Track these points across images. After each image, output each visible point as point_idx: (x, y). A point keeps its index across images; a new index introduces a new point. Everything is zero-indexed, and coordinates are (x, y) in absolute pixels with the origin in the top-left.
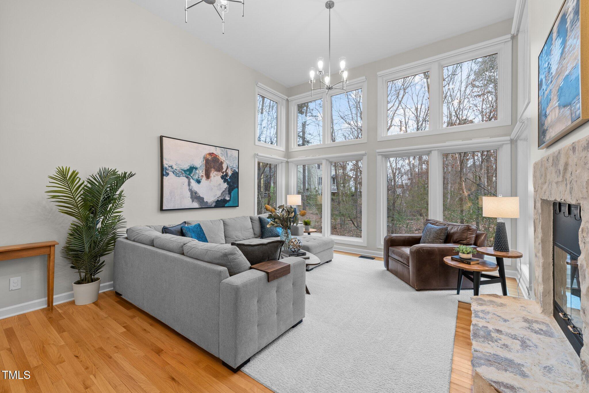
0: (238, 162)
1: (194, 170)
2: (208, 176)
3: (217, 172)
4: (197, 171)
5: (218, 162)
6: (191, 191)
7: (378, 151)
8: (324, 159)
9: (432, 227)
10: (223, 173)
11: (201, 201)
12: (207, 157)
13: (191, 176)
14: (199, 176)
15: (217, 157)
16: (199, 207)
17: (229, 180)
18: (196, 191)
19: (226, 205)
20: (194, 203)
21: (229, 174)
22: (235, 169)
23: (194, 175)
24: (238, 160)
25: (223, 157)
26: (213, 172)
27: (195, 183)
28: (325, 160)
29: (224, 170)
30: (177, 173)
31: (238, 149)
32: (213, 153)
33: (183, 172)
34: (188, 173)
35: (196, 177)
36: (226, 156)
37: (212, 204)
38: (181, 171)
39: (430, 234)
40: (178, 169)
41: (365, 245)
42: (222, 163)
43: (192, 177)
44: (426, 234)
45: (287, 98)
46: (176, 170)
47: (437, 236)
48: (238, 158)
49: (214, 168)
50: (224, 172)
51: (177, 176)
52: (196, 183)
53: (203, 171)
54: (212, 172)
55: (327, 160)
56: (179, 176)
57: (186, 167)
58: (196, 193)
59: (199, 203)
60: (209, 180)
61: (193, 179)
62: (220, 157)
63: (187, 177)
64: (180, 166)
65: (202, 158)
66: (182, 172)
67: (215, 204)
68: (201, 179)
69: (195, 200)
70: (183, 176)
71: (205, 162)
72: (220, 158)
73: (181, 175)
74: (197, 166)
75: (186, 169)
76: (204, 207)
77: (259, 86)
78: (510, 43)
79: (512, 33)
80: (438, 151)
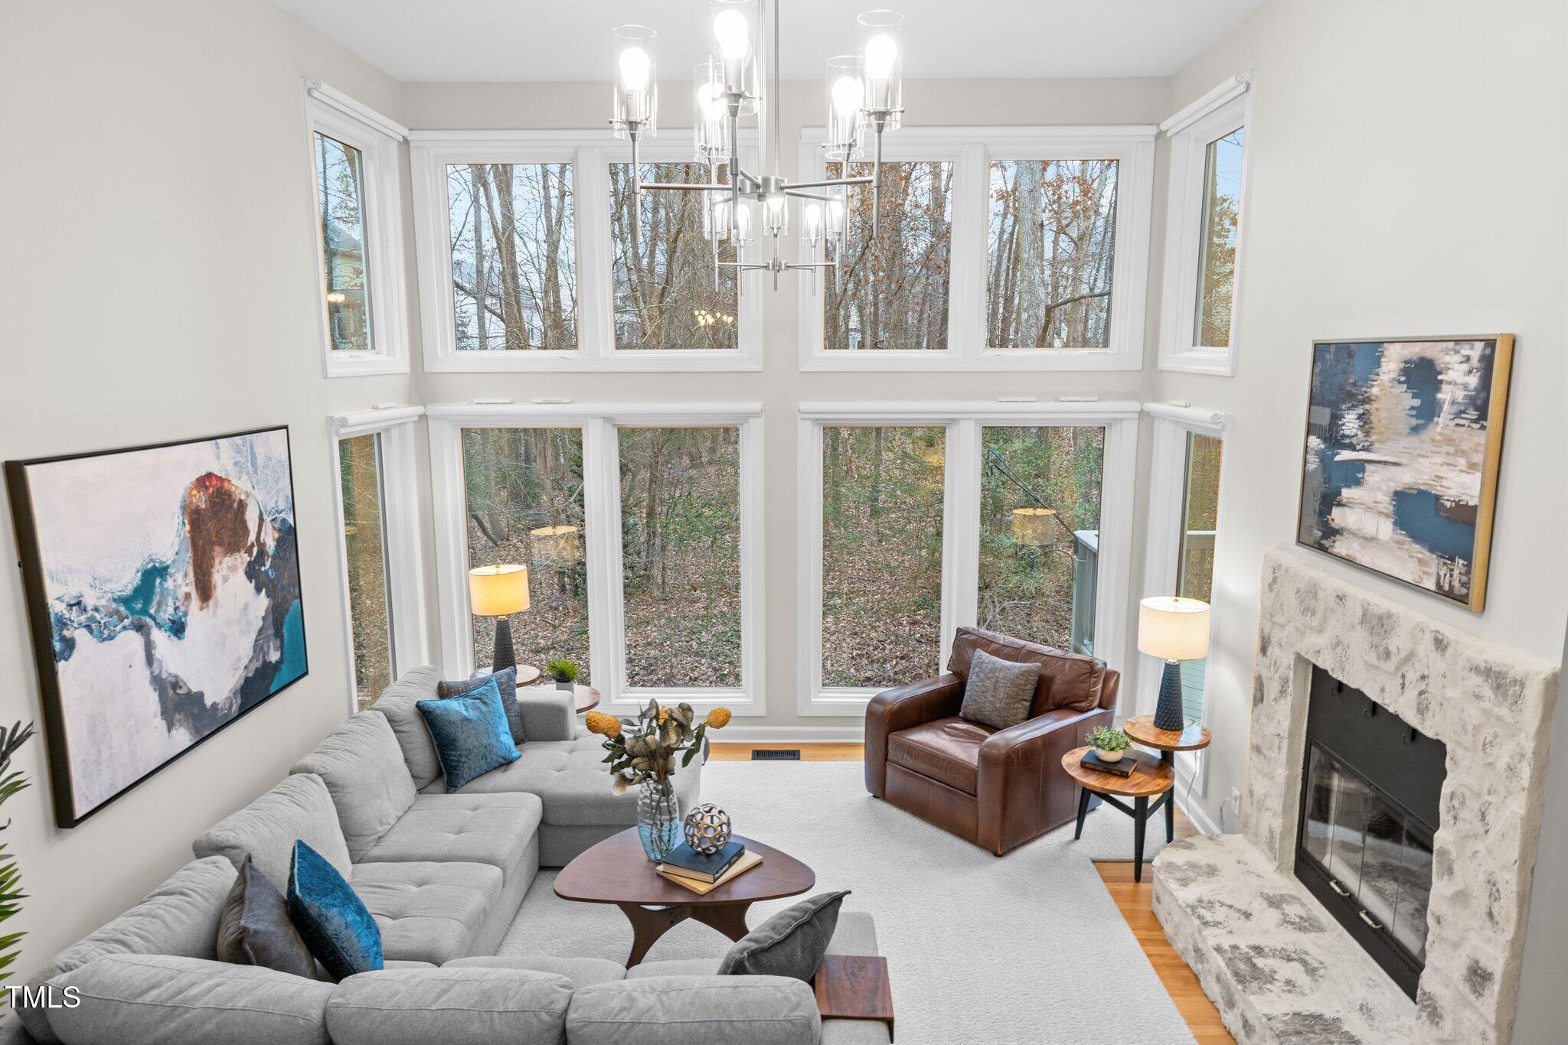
0: (288, 480)
1: (158, 581)
2: (205, 591)
3: (233, 557)
4: (169, 583)
5: (231, 506)
6: (157, 681)
7: (805, 405)
8: (594, 416)
9: (997, 665)
10: (249, 551)
11: (195, 711)
12: (191, 502)
13: (151, 616)
14: (178, 604)
15: (226, 484)
16: (192, 743)
17: (270, 573)
18: (176, 677)
19: (272, 690)
20: (174, 732)
21: (267, 548)
22: (283, 515)
23: (158, 610)
24: (288, 472)
25: (245, 477)
26: (220, 563)
27: (168, 642)
28: (601, 421)
29: (252, 538)
30: (103, 621)
31: (283, 424)
32: (210, 475)
33: (122, 609)
34: (139, 606)
35: (167, 614)
36: (251, 470)
37: (231, 706)
38: (114, 606)
39: (996, 688)
40: (103, 602)
41: (762, 712)
42: (242, 505)
43: (154, 618)
44: (984, 686)
45: (405, 132)
46: (96, 609)
47: (1018, 694)
48: (288, 463)
49: (221, 543)
50: (252, 545)
51: (104, 640)
52: (173, 637)
53: (186, 575)
54: (217, 561)
55: (607, 419)
56: (111, 638)
57: (127, 581)
58: (176, 684)
59: (191, 721)
60: (211, 602)
61: (159, 626)
62: (234, 482)
63: (140, 628)
64: (109, 586)
65: (178, 511)
66: (117, 612)
67: (239, 701)
68: (186, 614)
69: (177, 716)
70: (125, 628)
71: (188, 527)
72: (233, 489)
73: (116, 626)
74: (164, 560)
75: (128, 591)
76: (207, 733)
77: (324, 98)
78: (1151, 147)
79: (1163, 127)
80: (977, 420)
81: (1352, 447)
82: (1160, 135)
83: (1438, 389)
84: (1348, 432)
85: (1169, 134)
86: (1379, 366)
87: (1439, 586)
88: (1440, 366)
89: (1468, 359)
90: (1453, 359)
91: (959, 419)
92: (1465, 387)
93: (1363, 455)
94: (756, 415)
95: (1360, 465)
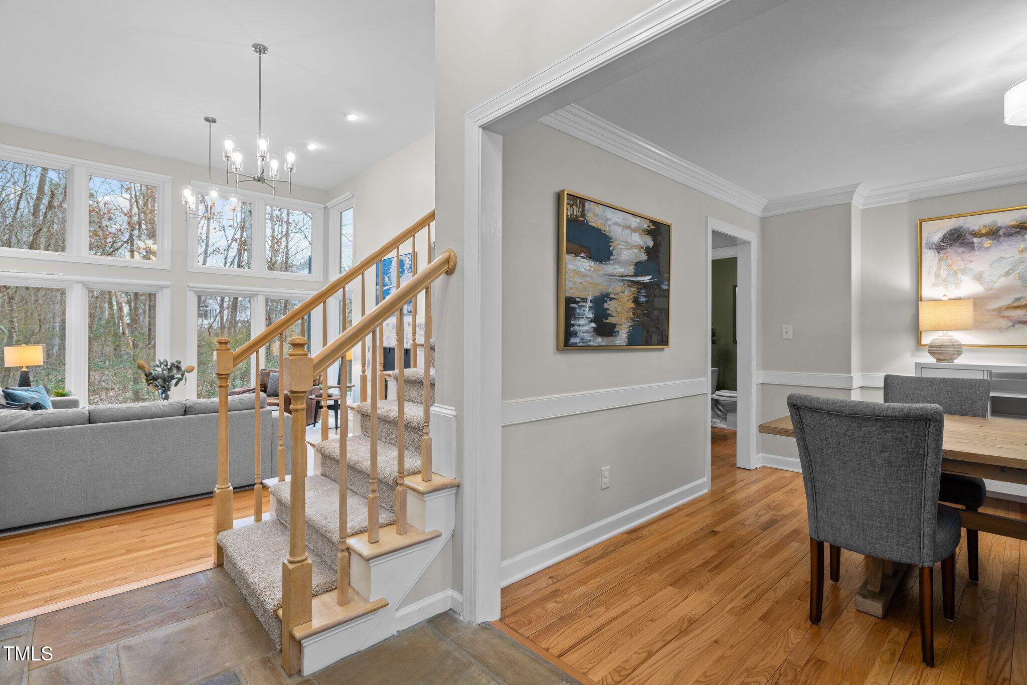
8: (77, 282)
78: (323, 211)
79: (327, 205)
80: (264, 295)
81: (387, 285)
82: (325, 208)
83: (404, 266)
84: (386, 282)
85: (328, 208)
86: (392, 263)
87: (408, 311)
88: (404, 260)
89: (409, 258)
90: (406, 258)
91: (257, 294)
92: (409, 264)
93: (390, 286)
94: (167, 287)
95: (389, 289)
